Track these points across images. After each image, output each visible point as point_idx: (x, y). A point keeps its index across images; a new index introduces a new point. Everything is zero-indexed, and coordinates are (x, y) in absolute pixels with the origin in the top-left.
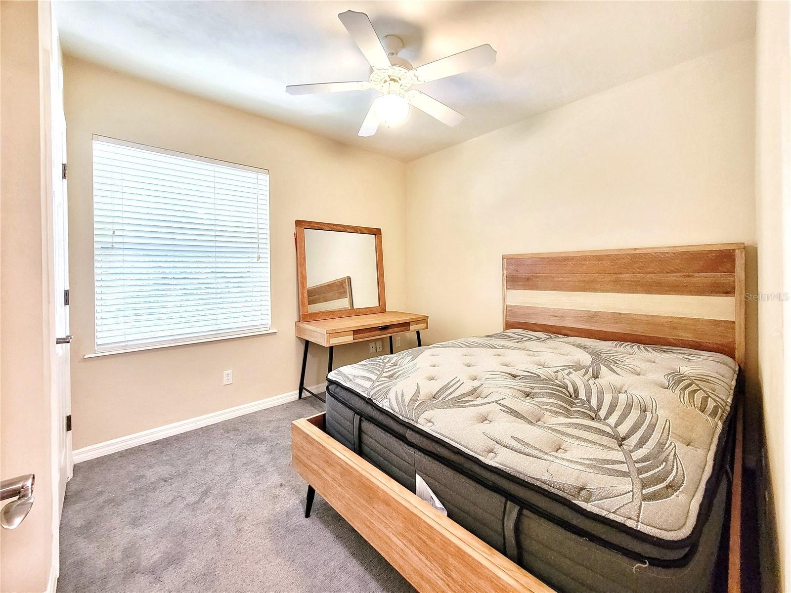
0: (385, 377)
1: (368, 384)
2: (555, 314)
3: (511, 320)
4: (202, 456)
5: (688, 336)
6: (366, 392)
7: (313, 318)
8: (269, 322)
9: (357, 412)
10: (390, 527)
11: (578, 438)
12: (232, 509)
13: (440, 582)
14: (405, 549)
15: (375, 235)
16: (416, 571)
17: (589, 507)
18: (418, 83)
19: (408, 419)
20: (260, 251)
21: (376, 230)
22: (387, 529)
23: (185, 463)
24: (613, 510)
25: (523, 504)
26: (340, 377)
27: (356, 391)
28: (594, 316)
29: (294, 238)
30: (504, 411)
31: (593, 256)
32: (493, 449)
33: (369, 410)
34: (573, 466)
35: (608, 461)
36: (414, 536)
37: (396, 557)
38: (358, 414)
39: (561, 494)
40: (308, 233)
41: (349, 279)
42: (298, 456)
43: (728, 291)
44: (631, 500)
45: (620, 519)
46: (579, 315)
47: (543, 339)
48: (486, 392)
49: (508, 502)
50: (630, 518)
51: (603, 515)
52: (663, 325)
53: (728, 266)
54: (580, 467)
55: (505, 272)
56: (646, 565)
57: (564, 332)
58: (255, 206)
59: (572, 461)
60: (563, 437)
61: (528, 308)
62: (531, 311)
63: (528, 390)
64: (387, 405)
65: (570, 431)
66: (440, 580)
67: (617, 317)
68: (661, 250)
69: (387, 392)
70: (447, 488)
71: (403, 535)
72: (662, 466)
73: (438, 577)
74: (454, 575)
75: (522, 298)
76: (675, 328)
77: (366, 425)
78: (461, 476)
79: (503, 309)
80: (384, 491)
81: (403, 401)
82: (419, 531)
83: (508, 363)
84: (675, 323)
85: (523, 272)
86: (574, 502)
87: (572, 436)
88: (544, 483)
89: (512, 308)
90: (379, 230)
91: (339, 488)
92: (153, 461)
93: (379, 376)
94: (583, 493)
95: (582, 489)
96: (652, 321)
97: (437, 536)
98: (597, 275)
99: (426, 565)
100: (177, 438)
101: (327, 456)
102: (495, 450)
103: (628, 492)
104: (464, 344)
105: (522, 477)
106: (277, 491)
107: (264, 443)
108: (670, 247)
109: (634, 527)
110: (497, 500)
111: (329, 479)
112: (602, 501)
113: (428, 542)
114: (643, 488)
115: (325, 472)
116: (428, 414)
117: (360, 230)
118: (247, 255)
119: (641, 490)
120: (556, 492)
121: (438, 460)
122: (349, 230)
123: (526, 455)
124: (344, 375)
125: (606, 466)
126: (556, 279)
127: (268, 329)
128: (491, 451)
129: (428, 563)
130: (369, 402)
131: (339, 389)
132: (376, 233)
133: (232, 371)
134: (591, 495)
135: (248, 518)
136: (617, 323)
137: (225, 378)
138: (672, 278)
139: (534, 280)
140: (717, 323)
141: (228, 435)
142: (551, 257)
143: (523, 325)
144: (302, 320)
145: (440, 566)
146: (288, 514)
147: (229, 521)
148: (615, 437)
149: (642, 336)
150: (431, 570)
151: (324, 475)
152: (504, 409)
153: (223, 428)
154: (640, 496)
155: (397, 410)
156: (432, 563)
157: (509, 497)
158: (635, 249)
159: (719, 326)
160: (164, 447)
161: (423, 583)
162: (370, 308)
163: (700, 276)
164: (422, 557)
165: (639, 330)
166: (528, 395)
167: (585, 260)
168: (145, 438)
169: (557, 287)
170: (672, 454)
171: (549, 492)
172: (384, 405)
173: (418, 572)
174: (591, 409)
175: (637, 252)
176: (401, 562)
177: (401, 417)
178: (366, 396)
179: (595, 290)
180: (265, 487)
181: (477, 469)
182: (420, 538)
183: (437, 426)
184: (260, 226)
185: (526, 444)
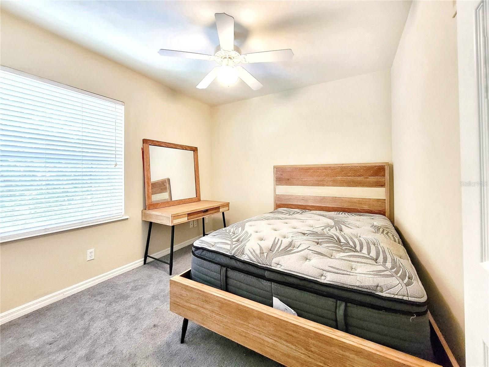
0: (235, 241)
1: (228, 247)
2: (304, 199)
3: (279, 203)
4: (78, 318)
5: (366, 207)
6: (229, 252)
7: (155, 207)
8: (123, 211)
9: (222, 265)
10: (263, 332)
11: (358, 262)
12: (122, 351)
13: (303, 356)
14: (276, 343)
15: (194, 151)
16: (284, 354)
17: (384, 294)
18: (245, 63)
19: (264, 265)
20: (117, 160)
21: (194, 148)
22: (260, 334)
23: (64, 327)
24: (396, 294)
25: (347, 301)
26: (205, 245)
27: (221, 252)
28: (323, 199)
29: (141, 151)
30: (315, 253)
31: (323, 167)
32: (323, 275)
33: (233, 263)
34: (366, 276)
35: (380, 271)
36: (282, 333)
37: (268, 349)
38: (224, 266)
39: (369, 291)
40: (151, 148)
41: (169, 180)
42: (177, 302)
43: (383, 185)
44: (402, 287)
45: (400, 297)
46: (315, 198)
47: (300, 213)
48: (297, 244)
49: (338, 301)
50: (404, 296)
51: (392, 297)
52: (355, 203)
53: (382, 173)
54: (371, 276)
55: (275, 175)
56: (415, 317)
57: (308, 208)
58: (114, 127)
59: (365, 274)
60: (351, 263)
61: (288, 196)
62: (289, 197)
63: (317, 240)
64: (246, 258)
65: (352, 259)
66: (303, 355)
67: (334, 199)
68: (355, 165)
69: (243, 250)
70: (297, 301)
71: (273, 335)
72: (401, 270)
73: (302, 353)
74: (313, 349)
75: (285, 190)
76: (361, 204)
77: (231, 273)
78: (305, 292)
79: (274, 197)
80: (257, 311)
81: (257, 255)
82: (286, 329)
83: (295, 227)
84: (361, 201)
85: (285, 176)
86: (376, 293)
87: (355, 262)
88: (358, 287)
89: (279, 196)
90: (196, 148)
91: (218, 317)
92: (31, 331)
93: (232, 242)
94: (378, 288)
95: (377, 286)
96: (350, 200)
97: (300, 329)
98: (325, 177)
99: (292, 349)
100: (48, 308)
101: (206, 297)
102: (324, 274)
103: (399, 284)
104: (264, 218)
105: (345, 286)
106: (153, 331)
107: (128, 299)
108: (358, 164)
109: (408, 299)
110: (330, 302)
111: (207, 312)
112: (389, 290)
113: (294, 334)
114: (403, 280)
115: (204, 308)
116: (275, 260)
117: (185, 148)
118: (106, 163)
119: (403, 282)
120: (366, 290)
121: (288, 286)
122: (178, 147)
123: (342, 274)
124: (207, 243)
125: (381, 273)
126: (304, 180)
127: (122, 216)
128: (322, 275)
129: (294, 347)
130: (232, 258)
131: (204, 252)
132: (195, 150)
133: (94, 249)
134: (382, 288)
135: (137, 354)
136: (334, 202)
137: (89, 255)
138: (359, 179)
139: (292, 180)
140: (378, 200)
141: (95, 298)
142: (301, 168)
143: (285, 205)
144: (148, 208)
145: (303, 346)
146: (168, 344)
147: (122, 361)
148: (372, 259)
149: (346, 208)
150: (296, 350)
151: (203, 310)
152: (314, 252)
153: (89, 294)
154: (404, 284)
155: (255, 260)
156: (296, 346)
157: (338, 298)
158: (343, 164)
159: (379, 202)
160: (37, 318)
161: (290, 360)
162: (191, 198)
163: (371, 178)
164: (289, 345)
165: (345, 206)
166: (318, 243)
167: (319, 169)
168: (17, 313)
169: (304, 184)
170: (400, 263)
171: (362, 291)
172: (245, 258)
173: (285, 354)
174: (352, 247)
175: (344, 166)
176: (272, 352)
177: (259, 264)
178: (229, 254)
179: (323, 185)
180: (142, 330)
181: (316, 287)
182: (287, 334)
183: (285, 266)
184: (117, 142)
185: (338, 269)
